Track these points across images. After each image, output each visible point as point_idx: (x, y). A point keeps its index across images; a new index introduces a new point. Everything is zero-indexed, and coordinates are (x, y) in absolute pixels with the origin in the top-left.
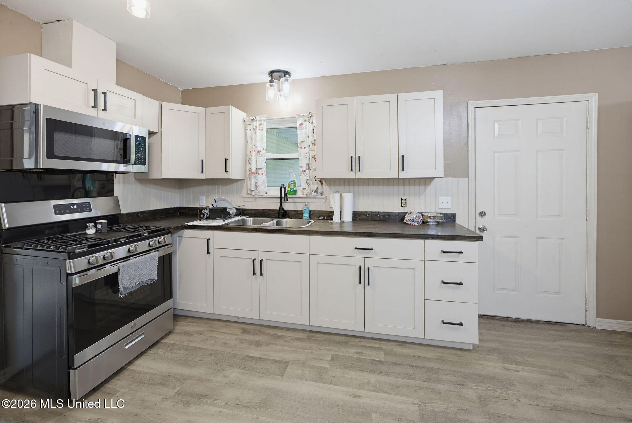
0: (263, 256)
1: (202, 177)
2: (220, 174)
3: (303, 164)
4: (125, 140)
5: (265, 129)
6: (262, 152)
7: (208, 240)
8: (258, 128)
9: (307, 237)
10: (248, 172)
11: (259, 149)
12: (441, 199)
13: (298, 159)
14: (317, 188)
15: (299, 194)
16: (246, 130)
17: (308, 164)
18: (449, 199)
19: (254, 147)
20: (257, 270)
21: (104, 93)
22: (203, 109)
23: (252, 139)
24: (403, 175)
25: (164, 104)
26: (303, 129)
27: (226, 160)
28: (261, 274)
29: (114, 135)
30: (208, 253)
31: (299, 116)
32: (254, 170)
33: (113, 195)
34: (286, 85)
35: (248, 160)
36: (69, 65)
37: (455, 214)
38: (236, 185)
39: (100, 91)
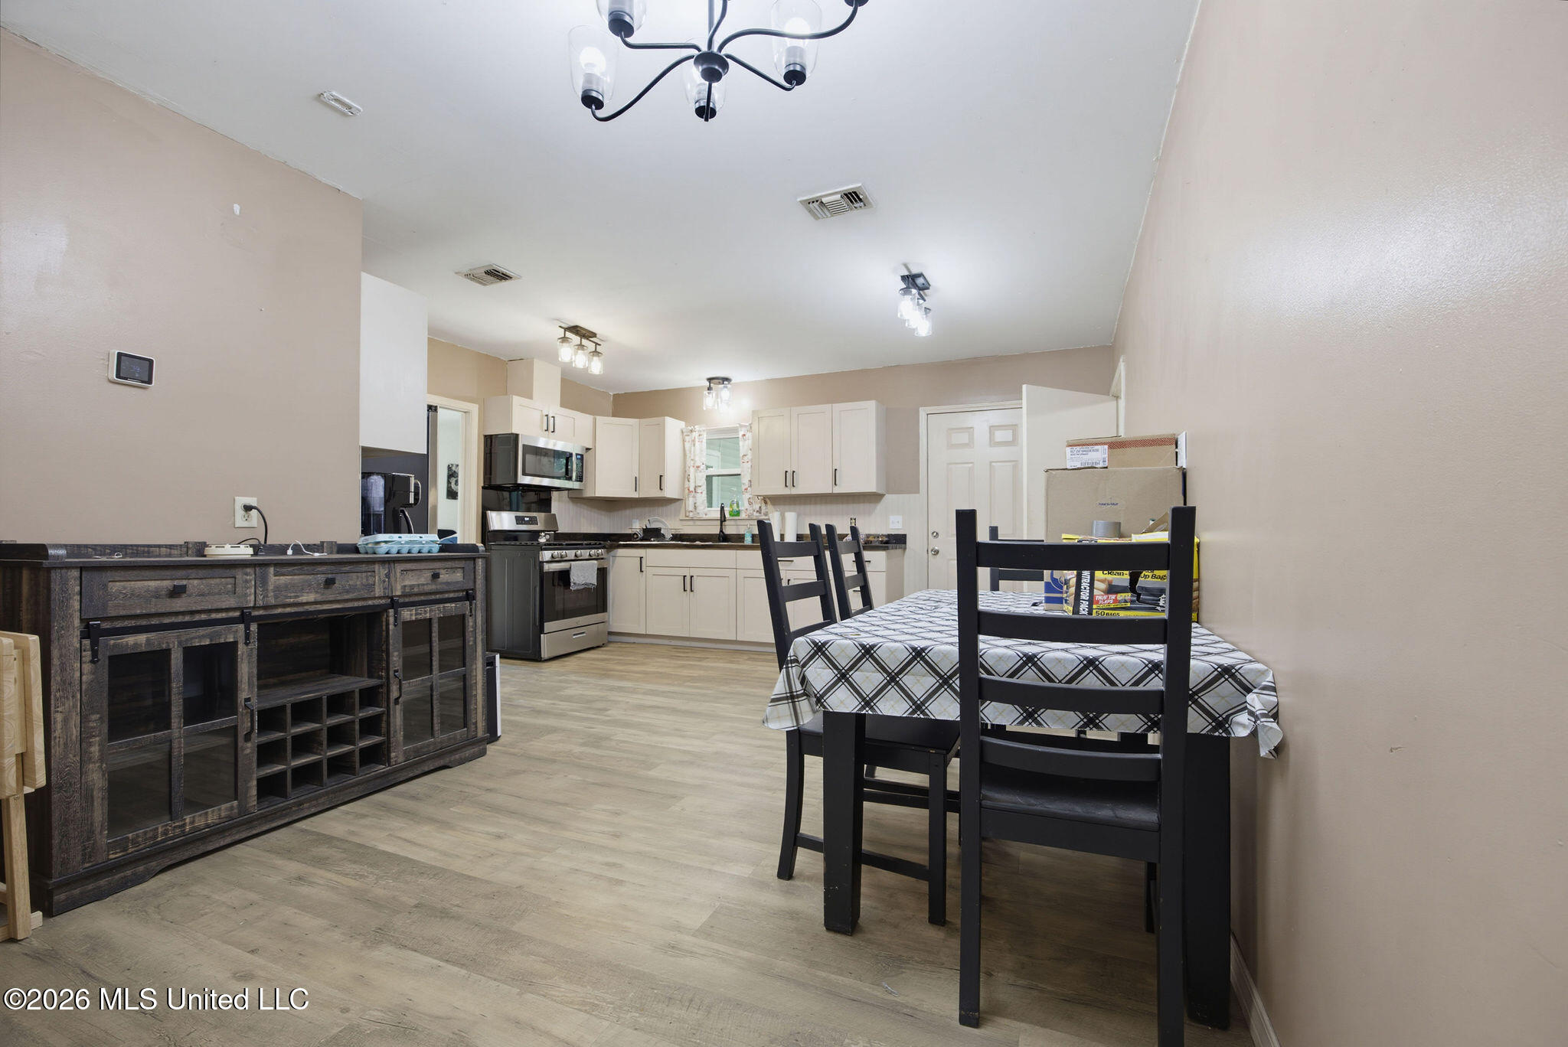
0: (693, 572)
1: (635, 495)
2: (654, 493)
3: (745, 480)
4: (568, 457)
5: (705, 441)
6: (702, 467)
7: (641, 558)
8: (697, 440)
9: (735, 551)
10: (687, 491)
11: (697, 464)
12: (892, 518)
13: (740, 475)
14: (760, 507)
15: (743, 515)
16: (684, 441)
17: (750, 481)
18: (900, 518)
19: (692, 462)
20: (688, 587)
21: (554, 417)
22: (636, 420)
23: (690, 452)
24: (837, 490)
25: (598, 417)
26: (745, 440)
27: (661, 476)
28: (692, 591)
29: (557, 454)
30: (641, 571)
31: (741, 426)
32: (692, 489)
33: (549, 511)
34: (725, 392)
35: (686, 477)
36: (531, 397)
37: (905, 535)
38: (673, 506)
39: (550, 415)
